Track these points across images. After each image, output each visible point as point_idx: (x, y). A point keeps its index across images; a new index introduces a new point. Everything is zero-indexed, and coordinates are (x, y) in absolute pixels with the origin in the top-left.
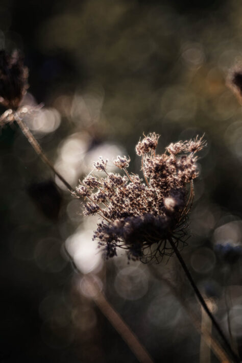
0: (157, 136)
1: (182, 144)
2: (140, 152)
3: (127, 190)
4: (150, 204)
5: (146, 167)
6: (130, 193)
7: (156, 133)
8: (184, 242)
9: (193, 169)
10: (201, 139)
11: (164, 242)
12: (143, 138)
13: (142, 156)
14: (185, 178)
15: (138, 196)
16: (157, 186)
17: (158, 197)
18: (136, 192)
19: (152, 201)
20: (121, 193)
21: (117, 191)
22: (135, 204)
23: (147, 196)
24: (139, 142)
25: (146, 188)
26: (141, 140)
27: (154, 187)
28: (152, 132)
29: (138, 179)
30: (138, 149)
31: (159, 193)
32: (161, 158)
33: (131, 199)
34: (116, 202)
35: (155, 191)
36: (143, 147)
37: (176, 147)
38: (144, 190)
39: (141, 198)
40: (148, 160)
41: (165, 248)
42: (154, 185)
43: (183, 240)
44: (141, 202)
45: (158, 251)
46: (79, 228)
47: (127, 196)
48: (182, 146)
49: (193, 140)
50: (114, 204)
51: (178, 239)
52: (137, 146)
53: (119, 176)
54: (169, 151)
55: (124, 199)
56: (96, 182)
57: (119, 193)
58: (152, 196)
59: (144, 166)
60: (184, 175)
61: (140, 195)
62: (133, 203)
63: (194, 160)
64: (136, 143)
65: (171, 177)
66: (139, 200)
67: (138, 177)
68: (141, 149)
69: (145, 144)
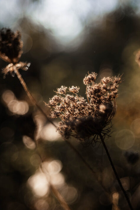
0: (96, 74)
1: (110, 79)
2: (86, 83)
3: (77, 105)
4: (90, 113)
5: (89, 92)
6: (79, 106)
7: (95, 73)
8: (108, 136)
9: (116, 91)
10: (121, 76)
11: (97, 135)
12: (88, 75)
13: (87, 85)
14: (111, 97)
15: (83, 108)
16: (94, 103)
17: (95, 110)
18: (83, 106)
19: (91, 112)
20: (74, 106)
21: (72, 105)
22: (81, 113)
23: (88, 109)
24: (86, 77)
25: (88, 105)
26: (87, 76)
27: (93, 104)
28: (93, 72)
29: (83, 100)
30: (85, 81)
31: (95, 107)
32: (98, 85)
33: (79, 110)
34: (70, 111)
35: (93, 106)
36: (87, 80)
37: (107, 80)
38: (87, 105)
39: (85, 110)
40: (90, 88)
41: (97, 139)
42: (93, 102)
43: (108, 135)
44: (85, 112)
45: (93, 141)
46: (37, 170)
47: (77, 108)
48: (110, 80)
49: (116, 77)
50: (69, 112)
51: (105, 134)
52: (84, 79)
53: (73, 96)
54: (102, 82)
55: (75, 110)
56: (60, 99)
57: (72, 106)
58: (91, 109)
59: (88, 91)
60: (111, 95)
61: (84, 108)
62: (80, 112)
63: (117, 86)
64: (84, 78)
65: (103, 97)
66: (84, 111)
67: (83, 98)
68: (87, 81)
69: (89, 78)
